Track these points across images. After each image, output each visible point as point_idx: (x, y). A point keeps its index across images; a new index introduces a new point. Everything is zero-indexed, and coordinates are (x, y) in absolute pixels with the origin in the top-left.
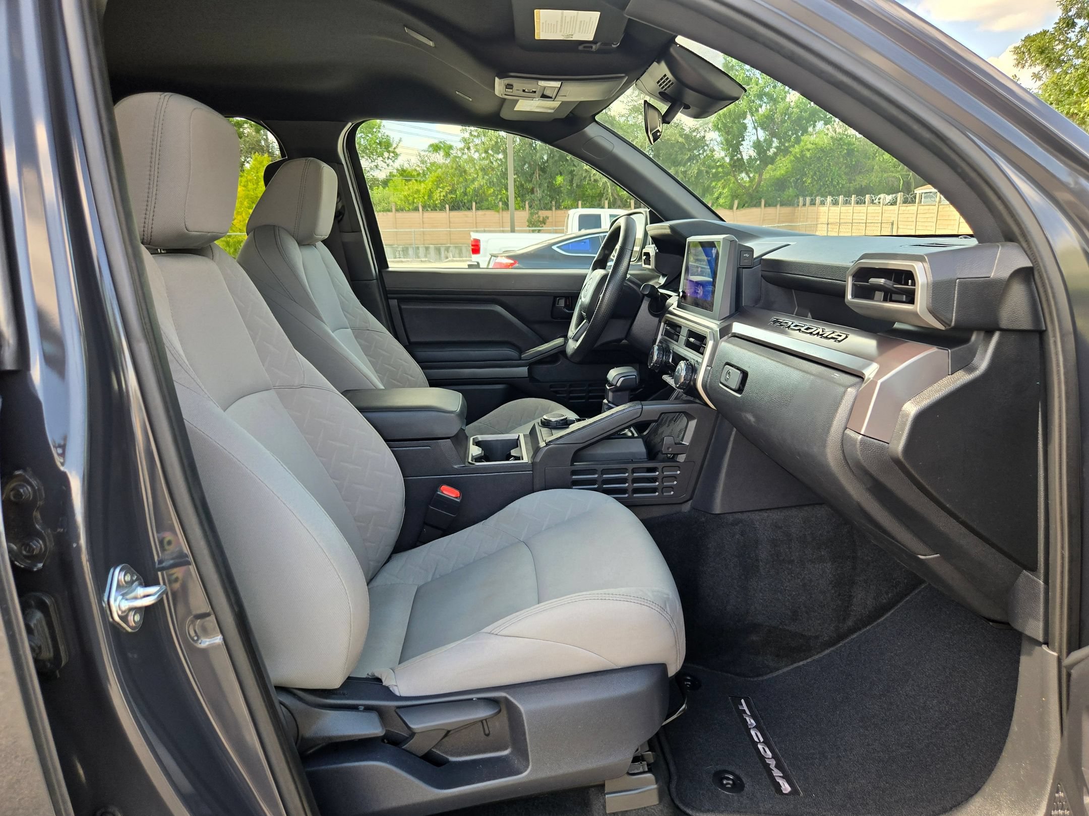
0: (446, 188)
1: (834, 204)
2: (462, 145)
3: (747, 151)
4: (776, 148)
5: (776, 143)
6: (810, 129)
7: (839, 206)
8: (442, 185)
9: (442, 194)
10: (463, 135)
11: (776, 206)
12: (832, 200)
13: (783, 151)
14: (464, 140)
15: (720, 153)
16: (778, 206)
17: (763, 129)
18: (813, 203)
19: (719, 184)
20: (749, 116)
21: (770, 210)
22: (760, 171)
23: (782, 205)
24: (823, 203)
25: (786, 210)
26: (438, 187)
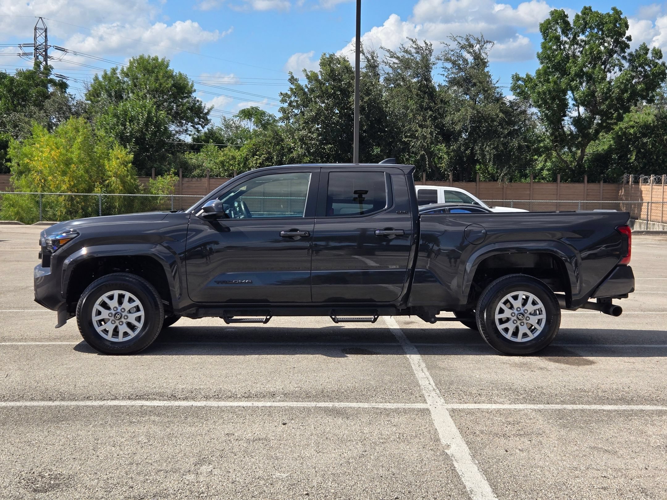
0: (263, 156)
1: (657, 183)
2: (280, 115)
3: (568, 125)
4: (598, 124)
5: (598, 120)
6: (632, 108)
7: (662, 185)
8: (258, 153)
9: (258, 162)
10: (282, 105)
11: (599, 182)
12: (655, 179)
13: (605, 127)
14: (283, 110)
15: (541, 129)
16: (602, 183)
17: (583, 105)
18: (636, 182)
19: (540, 159)
20: (569, 93)
21: (593, 186)
22: (582, 146)
23: (605, 182)
24: (646, 181)
25: (610, 187)
26: (254, 155)
